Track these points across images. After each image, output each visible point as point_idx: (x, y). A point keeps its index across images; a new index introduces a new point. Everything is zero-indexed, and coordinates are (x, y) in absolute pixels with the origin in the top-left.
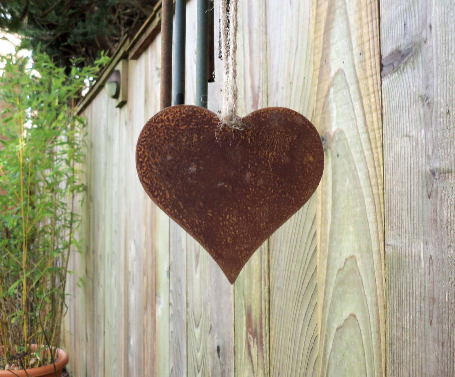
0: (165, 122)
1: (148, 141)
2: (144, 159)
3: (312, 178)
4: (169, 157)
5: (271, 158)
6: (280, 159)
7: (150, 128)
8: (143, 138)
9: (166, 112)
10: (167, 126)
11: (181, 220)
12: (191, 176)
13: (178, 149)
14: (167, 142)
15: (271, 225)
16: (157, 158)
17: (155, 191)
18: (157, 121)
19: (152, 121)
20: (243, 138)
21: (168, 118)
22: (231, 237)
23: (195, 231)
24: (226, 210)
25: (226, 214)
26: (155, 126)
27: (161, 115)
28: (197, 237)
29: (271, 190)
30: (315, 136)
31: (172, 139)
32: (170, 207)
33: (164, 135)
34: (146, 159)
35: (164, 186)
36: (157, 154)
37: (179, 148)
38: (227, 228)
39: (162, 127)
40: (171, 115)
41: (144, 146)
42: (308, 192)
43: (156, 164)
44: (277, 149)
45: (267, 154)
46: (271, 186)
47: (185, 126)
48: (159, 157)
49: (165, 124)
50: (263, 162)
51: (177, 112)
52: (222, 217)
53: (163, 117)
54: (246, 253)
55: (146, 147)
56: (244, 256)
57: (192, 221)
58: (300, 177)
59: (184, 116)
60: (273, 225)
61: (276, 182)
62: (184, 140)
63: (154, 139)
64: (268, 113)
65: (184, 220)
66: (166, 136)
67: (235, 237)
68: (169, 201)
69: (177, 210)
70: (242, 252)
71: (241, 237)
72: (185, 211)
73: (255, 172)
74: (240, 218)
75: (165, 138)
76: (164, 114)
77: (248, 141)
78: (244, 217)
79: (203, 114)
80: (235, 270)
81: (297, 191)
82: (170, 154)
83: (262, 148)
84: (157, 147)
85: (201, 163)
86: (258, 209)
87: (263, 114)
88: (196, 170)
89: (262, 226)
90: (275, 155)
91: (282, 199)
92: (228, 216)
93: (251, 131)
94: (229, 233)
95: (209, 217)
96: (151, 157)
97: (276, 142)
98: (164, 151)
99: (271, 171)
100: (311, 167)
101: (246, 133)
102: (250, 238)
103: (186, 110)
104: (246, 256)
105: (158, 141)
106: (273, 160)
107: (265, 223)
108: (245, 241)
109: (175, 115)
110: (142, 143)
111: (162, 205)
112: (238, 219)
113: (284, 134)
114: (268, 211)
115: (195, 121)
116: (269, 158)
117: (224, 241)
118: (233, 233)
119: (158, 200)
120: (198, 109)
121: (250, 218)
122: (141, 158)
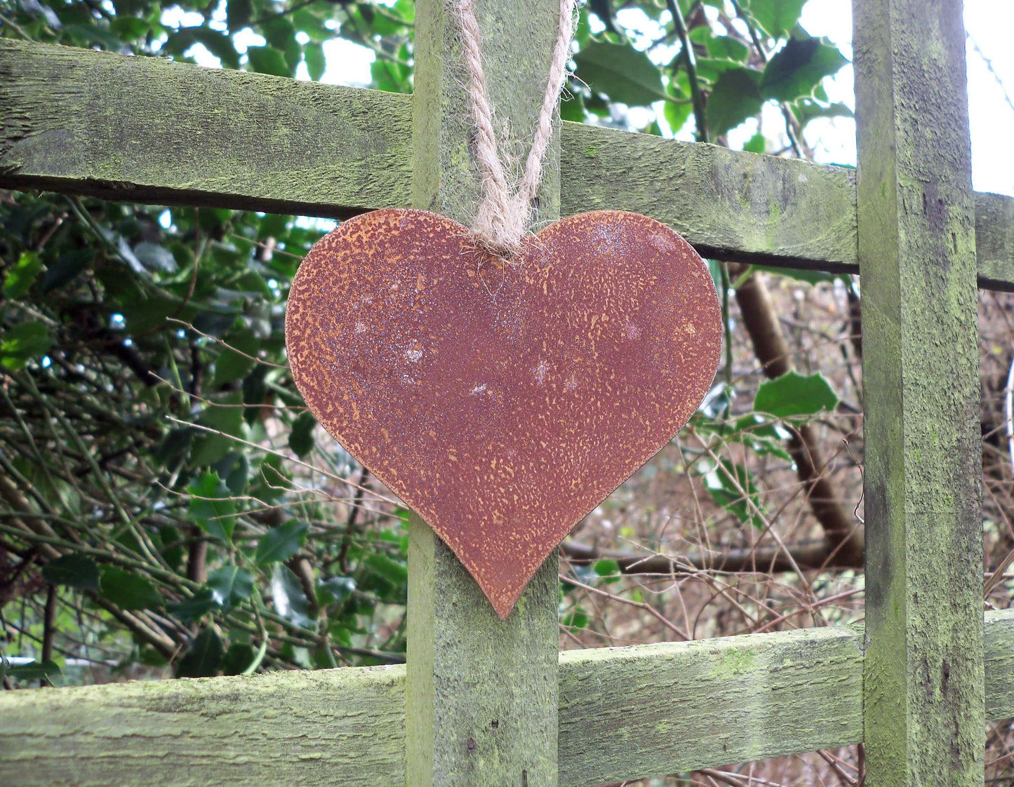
0: (353, 248)
1: (313, 291)
2: (304, 333)
3: (692, 374)
4: (360, 327)
5: (596, 329)
6: (617, 330)
7: (321, 260)
8: (302, 284)
9: (356, 225)
10: (358, 258)
11: (386, 470)
12: (410, 369)
13: (381, 307)
14: (355, 293)
15: (595, 482)
16: (334, 330)
17: (327, 404)
18: (334, 245)
19: (324, 245)
20: (532, 282)
21: (359, 239)
22: (499, 511)
23: (417, 496)
24: (490, 448)
25: (490, 456)
26: (331, 256)
27: (344, 234)
28: (422, 509)
29: (595, 403)
31: (368, 287)
32: (361, 440)
33: (351, 278)
34: (308, 331)
35: (349, 394)
36: (333, 320)
37: (384, 306)
38: (493, 490)
39: (344, 259)
40: (367, 232)
41: (304, 302)
43: (330, 342)
44: (609, 308)
45: (586, 320)
46: (597, 392)
47: (398, 258)
48: (338, 326)
49: (352, 251)
50: (577, 337)
51: (380, 226)
52: (480, 463)
53: (347, 237)
54: (537, 547)
55: (308, 303)
56: (532, 555)
57: (412, 473)
58: (663, 371)
59: (395, 233)
60: (599, 483)
61: (607, 383)
62: (395, 287)
63: (327, 285)
64: (589, 225)
65: (393, 471)
66: (355, 279)
67: (509, 511)
68: (359, 426)
69: (378, 449)
70: (526, 545)
71: (525, 511)
72: (395, 449)
73: (558, 362)
74: (523, 468)
75: (352, 284)
76: (351, 230)
77: (542, 290)
78: (531, 464)
79: (439, 230)
81: (657, 406)
82: (363, 321)
83: (575, 306)
84: (333, 304)
85: (433, 340)
86: (564, 445)
87: (577, 228)
88: (421, 355)
89: (573, 486)
90: (606, 322)
91: (622, 424)
92: (494, 462)
93: (550, 266)
94: (496, 501)
95: (450, 464)
96: (319, 327)
97: (609, 290)
98: (349, 313)
99: (595, 358)
100: (691, 348)
101: (539, 271)
102: (546, 514)
103: (401, 221)
104: (535, 555)
105: (338, 292)
106: (601, 333)
107: (581, 478)
108: (534, 521)
109: (376, 233)
110: (301, 296)
111: (343, 436)
112: (516, 468)
113: (627, 273)
114: (588, 450)
115: (421, 246)
116: (592, 327)
117: (484, 520)
118: (505, 500)
119: (335, 425)
120: (428, 219)
121: (546, 468)
122: (298, 328)
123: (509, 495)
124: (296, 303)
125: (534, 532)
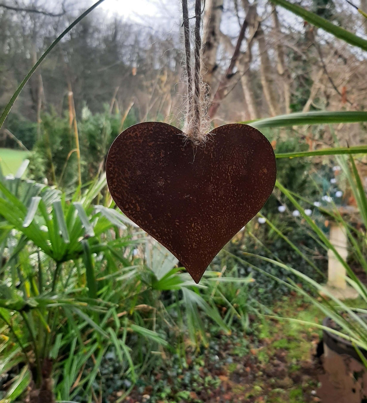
0: (134, 139)
1: (118, 158)
2: (114, 175)
3: (265, 188)
4: (139, 173)
6: (239, 172)
9: (134, 128)
10: (136, 143)
11: (152, 230)
12: (160, 189)
14: (136, 158)
15: (230, 230)
16: (127, 173)
17: (126, 205)
18: (125, 137)
19: (121, 138)
20: (207, 153)
21: (136, 135)
22: (196, 243)
23: (164, 239)
24: (192, 219)
25: (192, 222)
26: (124, 143)
27: (130, 132)
28: (166, 244)
29: (231, 200)
30: (269, 150)
31: (141, 155)
32: (141, 218)
33: (133, 152)
34: (116, 175)
35: (135, 200)
36: (127, 170)
37: (148, 163)
38: (193, 235)
39: (131, 143)
40: (140, 132)
41: (114, 162)
42: (262, 201)
43: (126, 179)
44: (236, 163)
45: (227, 168)
46: (231, 196)
47: (153, 143)
48: (129, 172)
50: (224, 175)
51: (145, 129)
52: (188, 225)
53: (131, 134)
54: (210, 256)
56: (208, 259)
57: (162, 231)
58: (255, 187)
59: (151, 132)
60: (232, 230)
61: (235, 192)
62: (152, 155)
63: (123, 155)
64: (228, 129)
65: (154, 230)
67: (199, 243)
68: (140, 213)
69: (148, 222)
70: (205, 255)
71: (205, 242)
72: (155, 221)
73: (217, 185)
74: (204, 226)
75: (134, 154)
76: (132, 131)
77: (211, 156)
78: (207, 224)
79: (169, 131)
80: (200, 271)
81: (253, 200)
82: (139, 170)
83: (223, 162)
84: (126, 163)
85: (168, 177)
86: (219, 217)
87: (224, 131)
88: (164, 183)
89: (222, 232)
90: (235, 169)
91: (240, 208)
92: (193, 224)
93: (214, 146)
94: (194, 239)
95: (176, 226)
96: (121, 173)
97: (236, 156)
98: (133, 166)
99: (230, 183)
100: (265, 178)
101: (209, 148)
102: (213, 243)
103: (153, 127)
104: (209, 258)
105: (128, 158)
106: (233, 173)
107: (225, 228)
108: (209, 246)
109: (144, 132)
110: (112, 160)
111: (133, 217)
112: (202, 226)
113: (243, 149)
114: (228, 218)
115: (162, 138)
116: (230, 171)
117: (190, 247)
118: (197, 239)
119: (130, 213)
120: (165, 126)
121: (212, 226)
122: (112, 173)
123: (199, 237)
124: (110, 163)
125: (208, 250)
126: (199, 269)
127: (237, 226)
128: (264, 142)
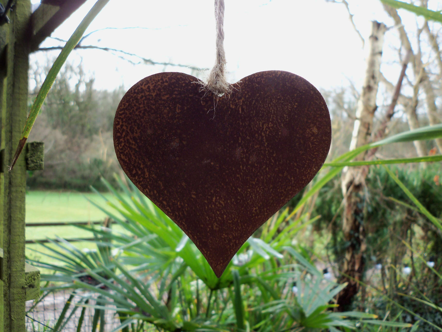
0: (146, 92)
1: (126, 113)
2: (121, 134)
3: (316, 153)
4: (149, 132)
5: (266, 131)
6: (277, 131)
7: (130, 98)
8: (121, 110)
9: (147, 81)
10: (148, 97)
11: (161, 202)
12: (173, 152)
13: (159, 121)
14: (147, 115)
15: (265, 209)
16: (136, 133)
17: (133, 170)
18: (136, 91)
19: (132, 91)
20: (234, 107)
21: (149, 87)
22: (217, 223)
23: (176, 215)
24: (212, 191)
25: (212, 195)
26: (135, 96)
27: (142, 85)
28: (178, 222)
29: (265, 169)
30: (320, 103)
31: (153, 111)
32: (149, 187)
34: (124, 134)
35: (143, 165)
36: (136, 128)
38: (214, 213)
39: (142, 97)
40: (152, 84)
41: (122, 120)
42: (311, 171)
43: (134, 139)
44: (273, 120)
45: (261, 126)
46: (266, 163)
47: (167, 96)
48: (138, 131)
49: (145, 94)
50: (257, 135)
51: (159, 81)
52: (207, 199)
53: (143, 87)
54: (235, 242)
55: (124, 120)
56: (233, 246)
57: (174, 204)
58: (301, 152)
59: (166, 84)
60: (267, 209)
61: (271, 158)
62: (166, 111)
63: (133, 111)
64: (263, 78)
65: (165, 203)
66: (146, 108)
67: (222, 223)
68: (148, 180)
69: (157, 192)
70: (230, 240)
71: (229, 223)
72: (165, 192)
73: (247, 147)
74: (229, 201)
75: (145, 110)
76: (144, 83)
77: (239, 111)
78: (233, 200)
79: (187, 82)
80: (222, 261)
81: (298, 170)
82: (150, 128)
83: (255, 119)
84: (136, 120)
85: (184, 137)
86: (249, 190)
87: (257, 79)
88: (178, 145)
89: (254, 211)
90: (271, 127)
91: (279, 179)
92: (214, 199)
93: (243, 99)
94: (215, 218)
95: (192, 199)
96: (129, 131)
97: (273, 111)
98: (144, 124)
99: (266, 145)
100: (315, 140)
101: (237, 101)
102: (240, 225)
103: (169, 78)
104: (235, 245)
105: (138, 114)
106: (269, 133)
107: (258, 207)
108: (234, 228)
109: (157, 84)
110: (121, 117)
111: (140, 185)
112: (225, 202)
113: (282, 102)
114: (262, 193)
115: (178, 90)
116: (264, 130)
117: (209, 228)
118: (219, 218)
119: (137, 180)
120: (182, 77)
121: (240, 201)
122: (119, 132)
123: (222, 215)
124: (118, 120)
125: (234, 234)
126: (221, 258)
127: (275, 205)
128: (312, 93)
